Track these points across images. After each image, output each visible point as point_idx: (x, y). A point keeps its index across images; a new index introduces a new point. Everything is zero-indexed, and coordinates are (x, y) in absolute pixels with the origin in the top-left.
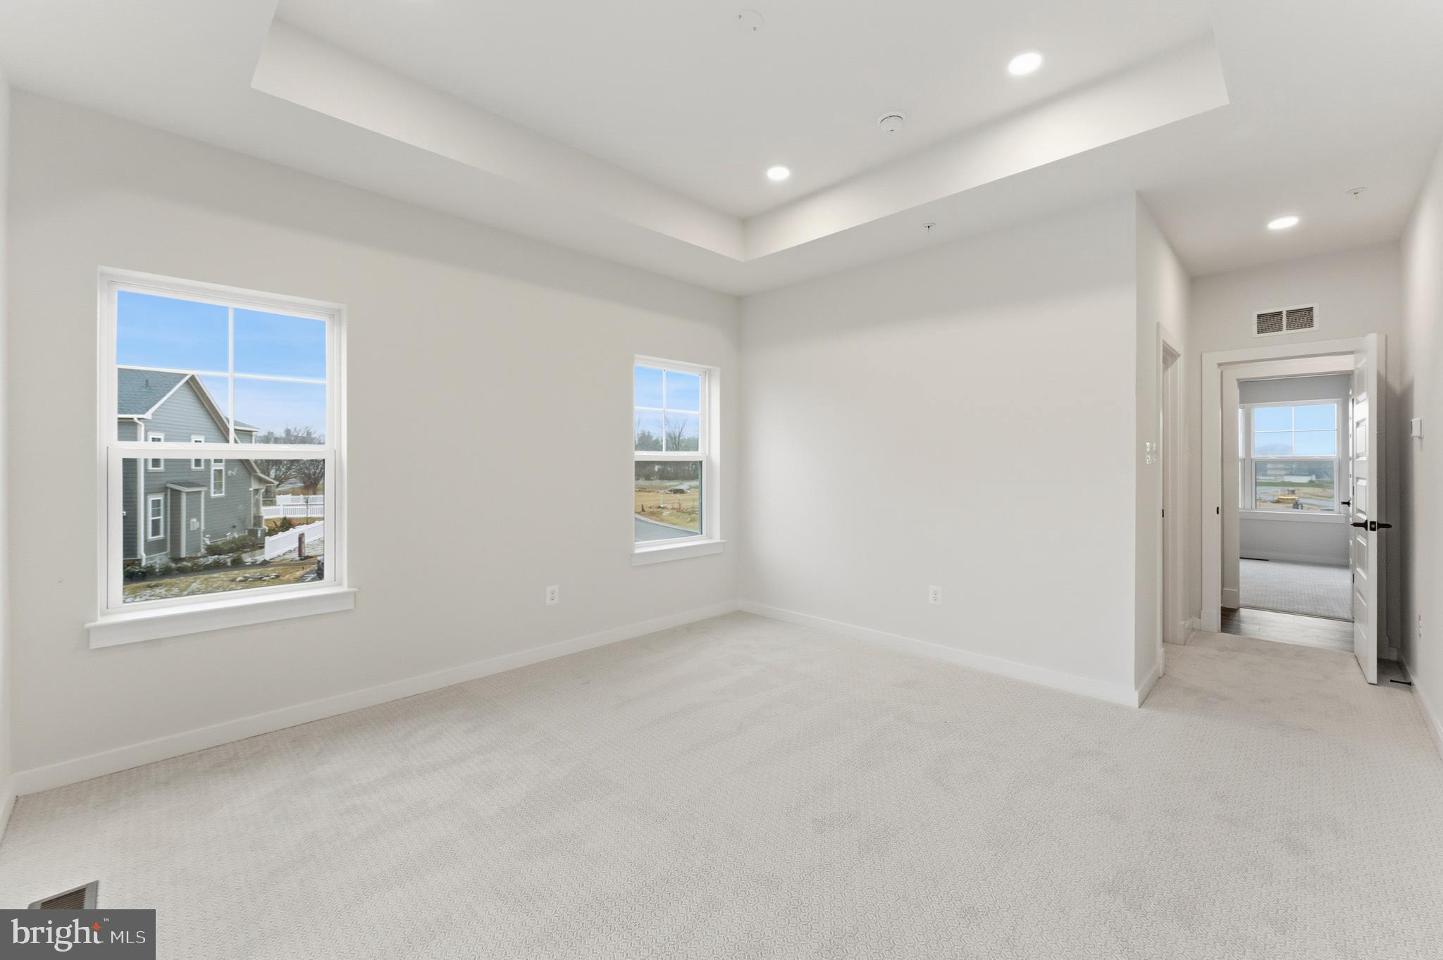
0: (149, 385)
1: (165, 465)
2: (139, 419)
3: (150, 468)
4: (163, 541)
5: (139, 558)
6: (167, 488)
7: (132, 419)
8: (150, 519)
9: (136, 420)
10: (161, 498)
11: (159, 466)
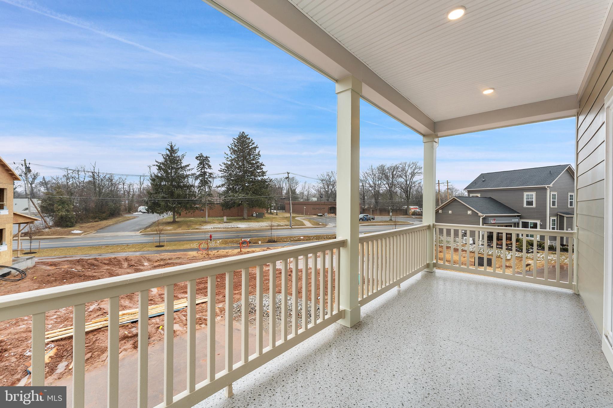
0: (551, 173)
1: (557, 205)
2: (547, 187)
3: (551, 206)
6: (558, 214)
7: (545, 187)
10: (555, 218)
11: (555, 206)
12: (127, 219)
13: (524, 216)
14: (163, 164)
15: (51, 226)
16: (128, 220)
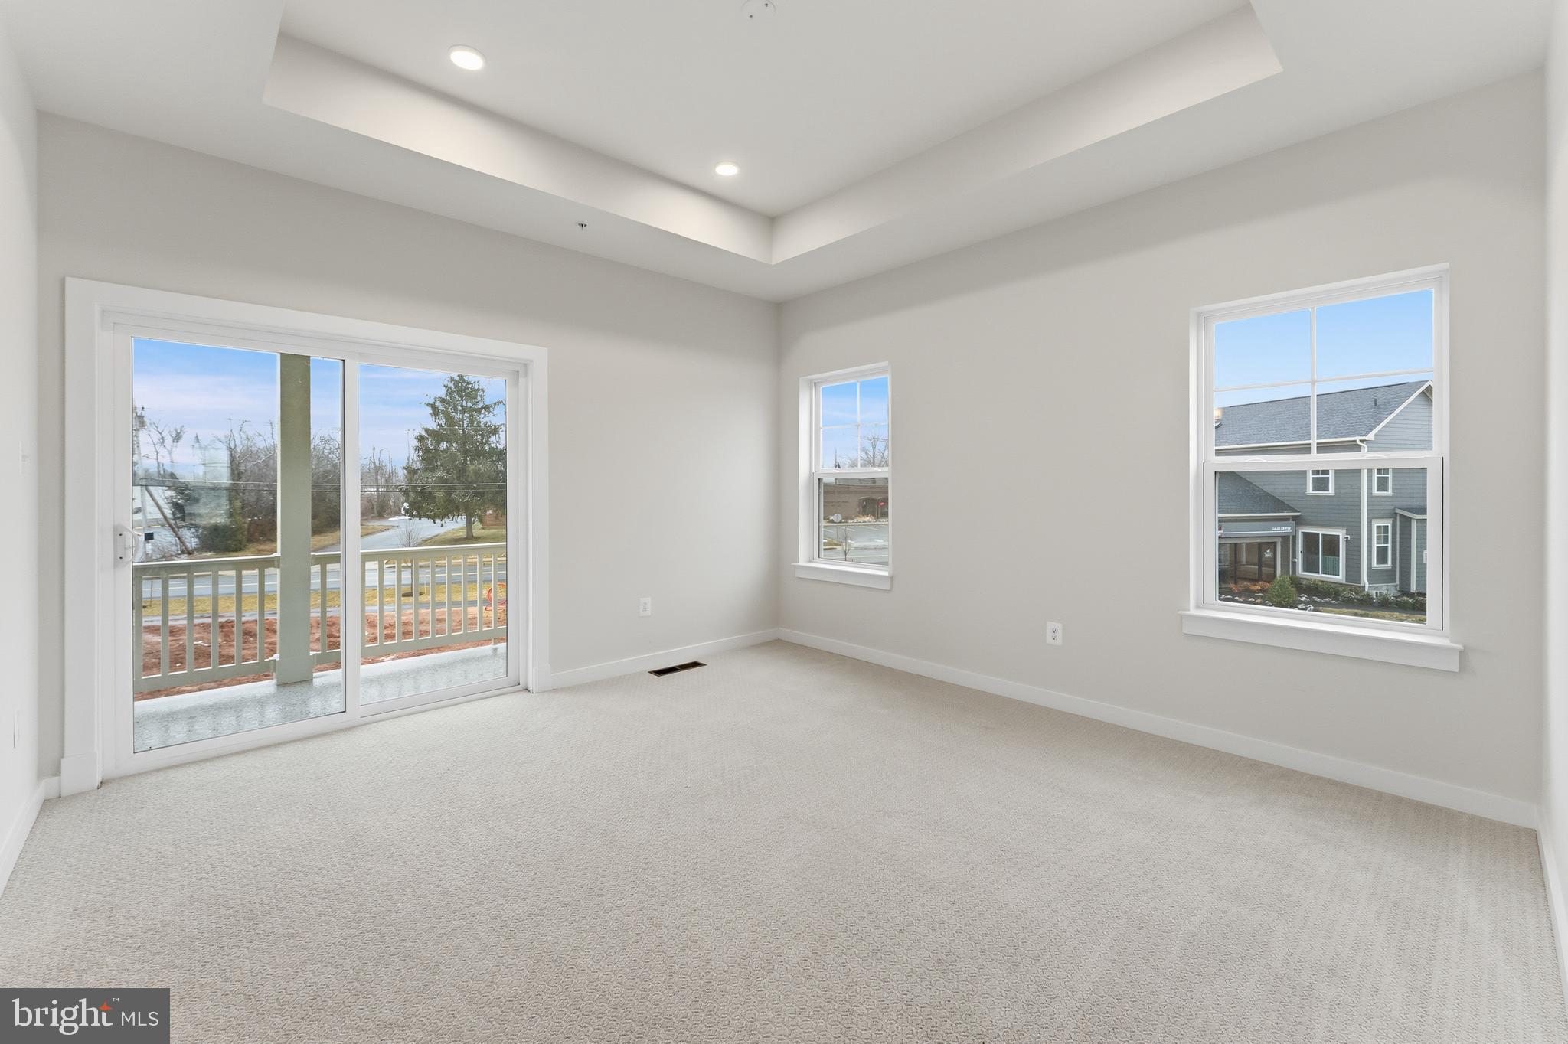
0: (1378, 404)
1: (1393, 489)
2: (1361, 441)
3: (1375, 491)
4: (1393, 570)
5: (1362, 584)
6: (1396, 514)
7: (1355, 441)
8: (1375, 545)
9: (1358, 442)
10: (1388, 523)
11: (1386, 490)
12: (370, 531)
13: (1310, 518)
14: (443, 401)
15: (195, 549)
16: (370, 534)
